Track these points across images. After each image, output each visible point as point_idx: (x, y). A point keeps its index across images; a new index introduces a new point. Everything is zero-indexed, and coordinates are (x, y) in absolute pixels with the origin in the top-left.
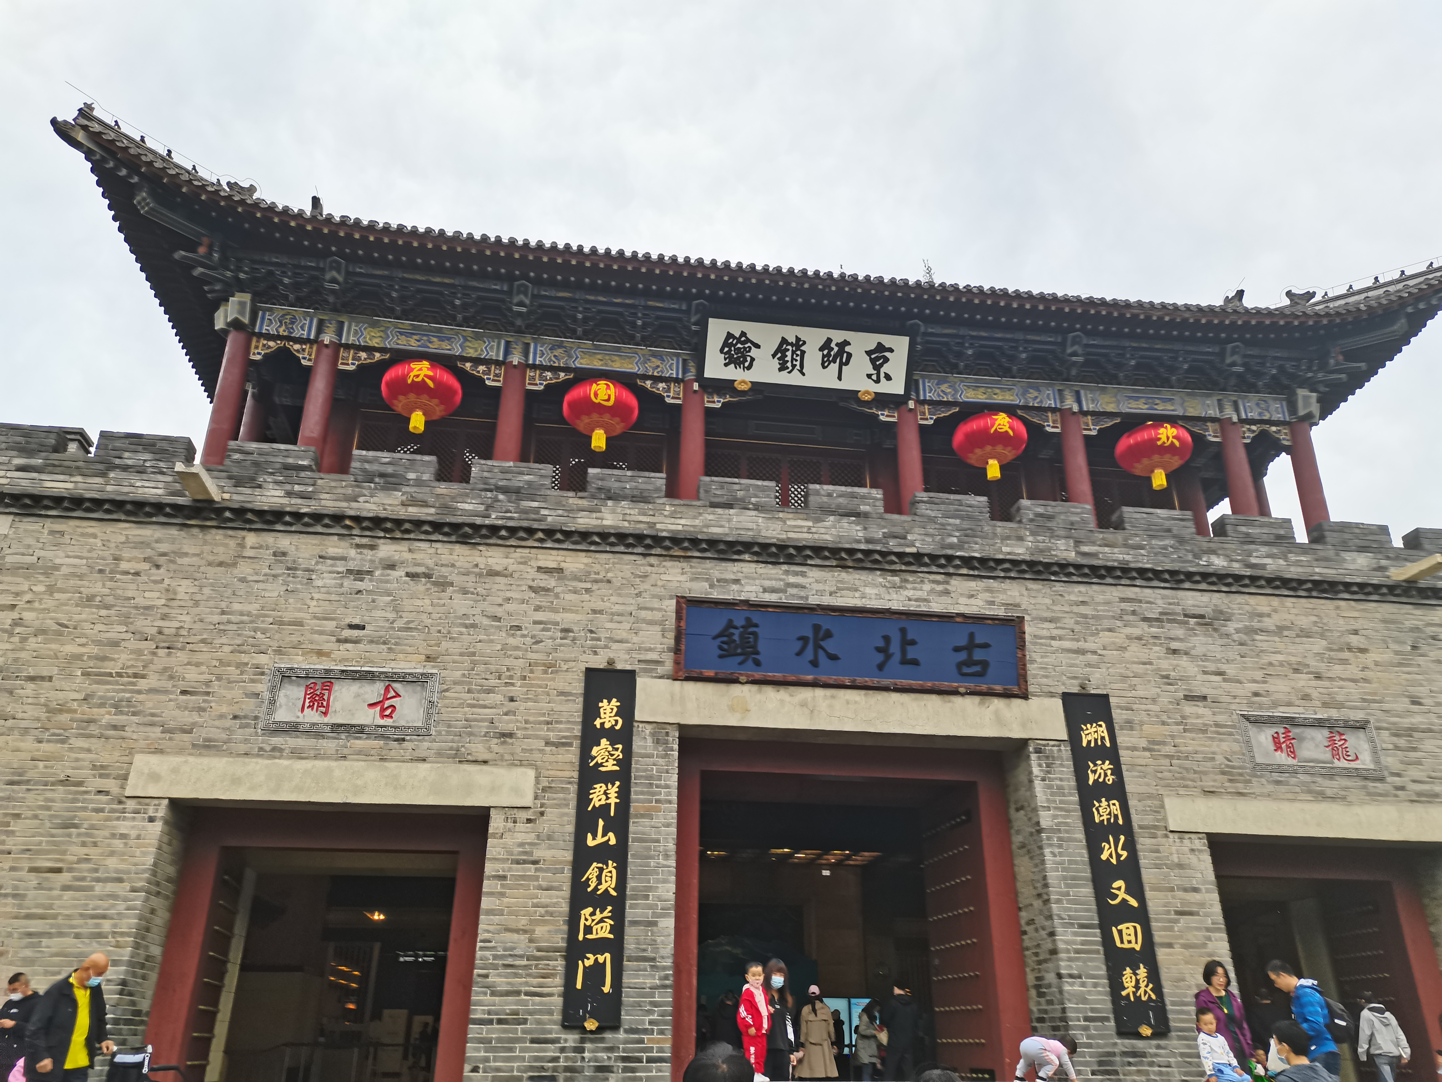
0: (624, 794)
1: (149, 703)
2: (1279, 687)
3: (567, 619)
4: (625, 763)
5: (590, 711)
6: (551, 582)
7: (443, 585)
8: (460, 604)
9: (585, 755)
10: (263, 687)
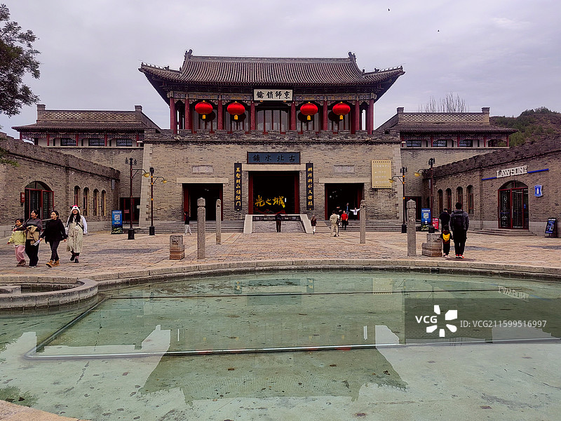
0: (241, 181)
1: (177, 171)
2: (342, 160)
3: (231, 155)
4: (241, 177)
5: (236, 169)
6: (228, 149)
7: (213, 151)
8: (216, 154)
9: (235, 176)
10: (191, 168)
